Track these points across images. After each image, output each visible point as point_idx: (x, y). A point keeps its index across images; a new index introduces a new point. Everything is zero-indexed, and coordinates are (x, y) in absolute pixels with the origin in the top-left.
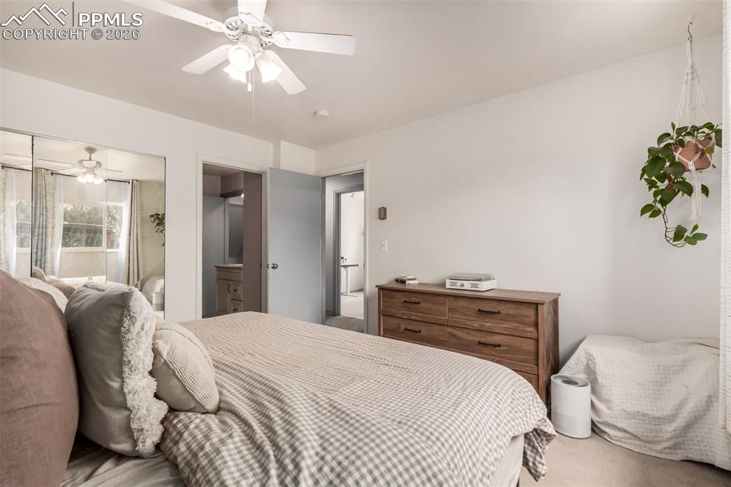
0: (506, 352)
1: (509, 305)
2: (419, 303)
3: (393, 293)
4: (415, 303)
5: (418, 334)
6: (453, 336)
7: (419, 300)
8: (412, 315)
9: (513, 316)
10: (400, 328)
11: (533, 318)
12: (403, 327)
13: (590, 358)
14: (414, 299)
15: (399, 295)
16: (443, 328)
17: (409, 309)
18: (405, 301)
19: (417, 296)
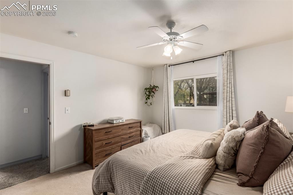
0: (135, 136)
1: (135, 124)
2: (111, 131)
3: (100, 131)
4: (110, 132)
5: (111, 143)
6: (123, 138)
7: (111, 130)
8: (109, 137)
9: (136, 126)
10: (103, 144)
11: (140, 125)
12: (104, 143)
13: (146, 131)
14: (109, 130)
15: (103, 130)
16: (120, 137)
17: (108, 135)
18: (106, 132)
19: (111, 128)
